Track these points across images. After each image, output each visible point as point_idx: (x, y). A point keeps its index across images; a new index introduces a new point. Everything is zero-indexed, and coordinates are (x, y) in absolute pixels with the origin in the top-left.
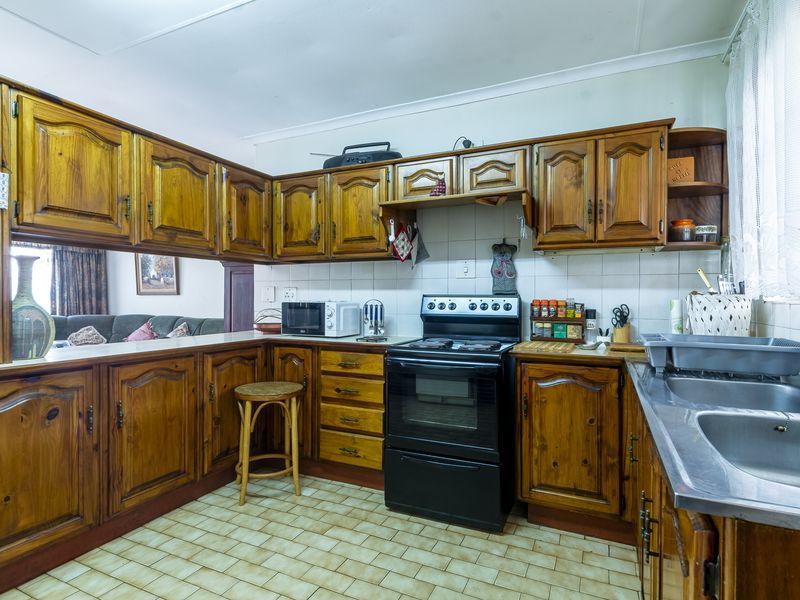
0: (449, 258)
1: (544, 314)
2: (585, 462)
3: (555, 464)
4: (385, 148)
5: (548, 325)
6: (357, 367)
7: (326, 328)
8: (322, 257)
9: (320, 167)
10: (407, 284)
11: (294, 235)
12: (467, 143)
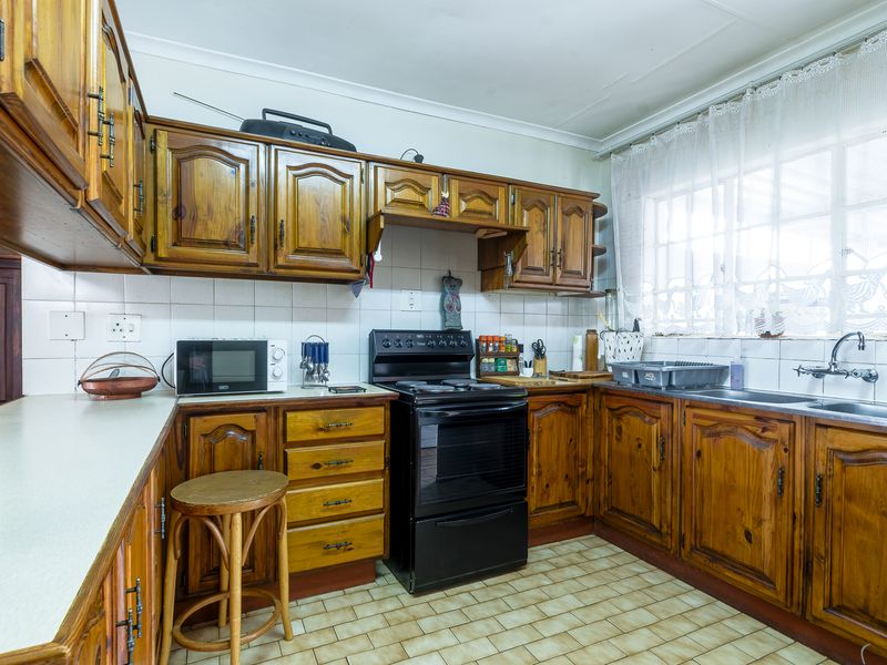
0: (392, 287)
1: (491, 349)
2: (567, 476)
3: (547, 486)
4: (326, 131)
5: (492, 360)
6: (348, 427)
7: (270, 378)
8: (254, 270)
9: (236, 127)
10: (341, 315)
11: (199, 228)
12: (419, 158)
